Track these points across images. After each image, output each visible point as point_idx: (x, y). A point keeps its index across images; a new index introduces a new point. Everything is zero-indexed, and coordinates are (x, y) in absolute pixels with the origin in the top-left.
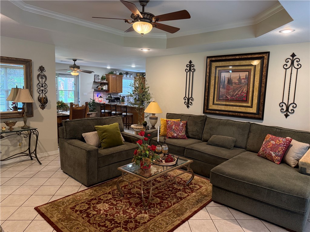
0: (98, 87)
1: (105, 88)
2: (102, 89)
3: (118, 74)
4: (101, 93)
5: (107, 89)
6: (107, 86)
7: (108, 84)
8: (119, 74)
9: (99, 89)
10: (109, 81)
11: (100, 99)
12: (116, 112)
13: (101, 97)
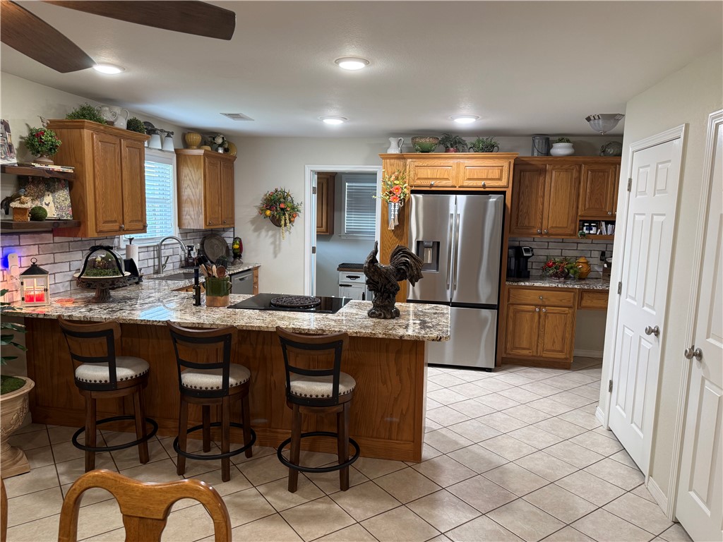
0: (15, 204)
1: (54, 205)
2: (38, 215)
3: (122, 124)
4: (25, 240)
5: (67, 215)
6: (63, 196)
7: (70, 182)
8: (128, 127)
9: (19, 219)
10: (82, 164)
11: (34, 285)
12: (226, 381)
13: (34, 270)
